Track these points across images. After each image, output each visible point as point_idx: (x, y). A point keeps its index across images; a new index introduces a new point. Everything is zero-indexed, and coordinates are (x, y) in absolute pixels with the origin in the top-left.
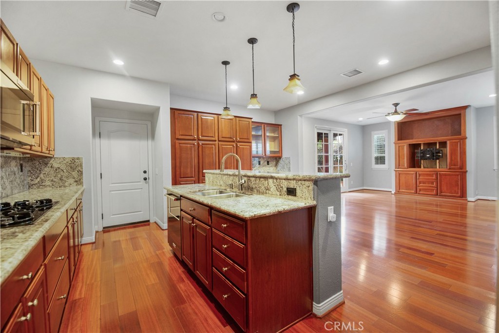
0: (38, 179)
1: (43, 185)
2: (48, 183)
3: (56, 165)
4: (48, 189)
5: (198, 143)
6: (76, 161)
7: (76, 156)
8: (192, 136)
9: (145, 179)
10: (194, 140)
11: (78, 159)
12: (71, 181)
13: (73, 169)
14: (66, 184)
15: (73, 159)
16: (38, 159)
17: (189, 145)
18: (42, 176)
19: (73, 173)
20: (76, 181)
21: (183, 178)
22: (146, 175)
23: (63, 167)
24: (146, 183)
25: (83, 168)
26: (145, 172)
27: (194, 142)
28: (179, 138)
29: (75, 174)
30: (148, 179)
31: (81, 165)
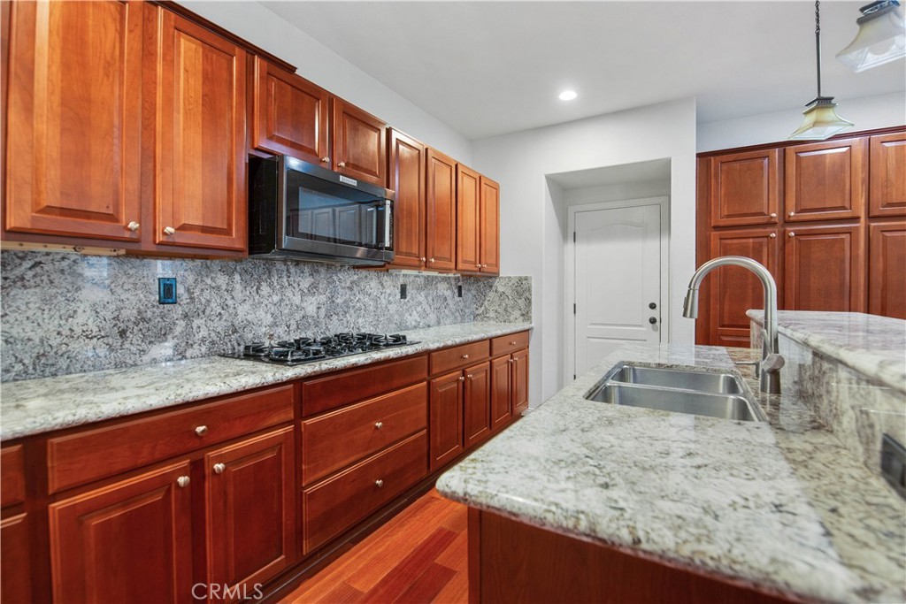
0: (483, 308)
1: (488, 317)
2: (492, 314)
3: (501, 289)
4: (492, 322)
5: (784, 234)
6: (524, 282)
7: (523, 275)
8: (762, 214)
9: (653, 321)
10: (771, 224)
11: (526, 279)
12: (517, 313)
13: (520, 295)
14: (512, 318)
15: (520, 279)
16: (483, 279)
17: (751, 240)
18: (486, 303)
19: (520, 301)
20: (523, 315)
21: (729, 326)
22: (654, 313)
23: (508, 292)
24: (655, 329)
25: (533, 293)
26: (653, 306)
27: (768, 230)
28: (721, 224)
29: (521, 302)
30: (658, 320)
31: (530, 290)
